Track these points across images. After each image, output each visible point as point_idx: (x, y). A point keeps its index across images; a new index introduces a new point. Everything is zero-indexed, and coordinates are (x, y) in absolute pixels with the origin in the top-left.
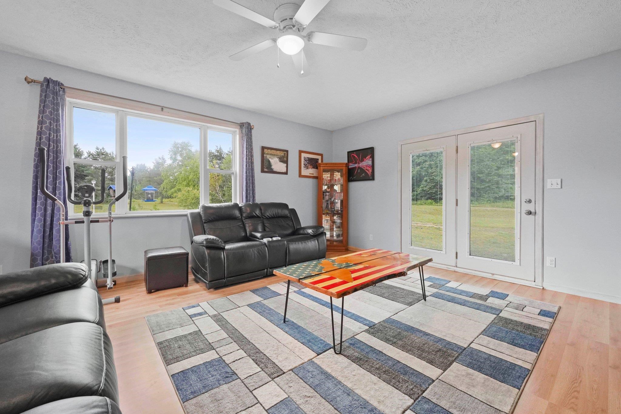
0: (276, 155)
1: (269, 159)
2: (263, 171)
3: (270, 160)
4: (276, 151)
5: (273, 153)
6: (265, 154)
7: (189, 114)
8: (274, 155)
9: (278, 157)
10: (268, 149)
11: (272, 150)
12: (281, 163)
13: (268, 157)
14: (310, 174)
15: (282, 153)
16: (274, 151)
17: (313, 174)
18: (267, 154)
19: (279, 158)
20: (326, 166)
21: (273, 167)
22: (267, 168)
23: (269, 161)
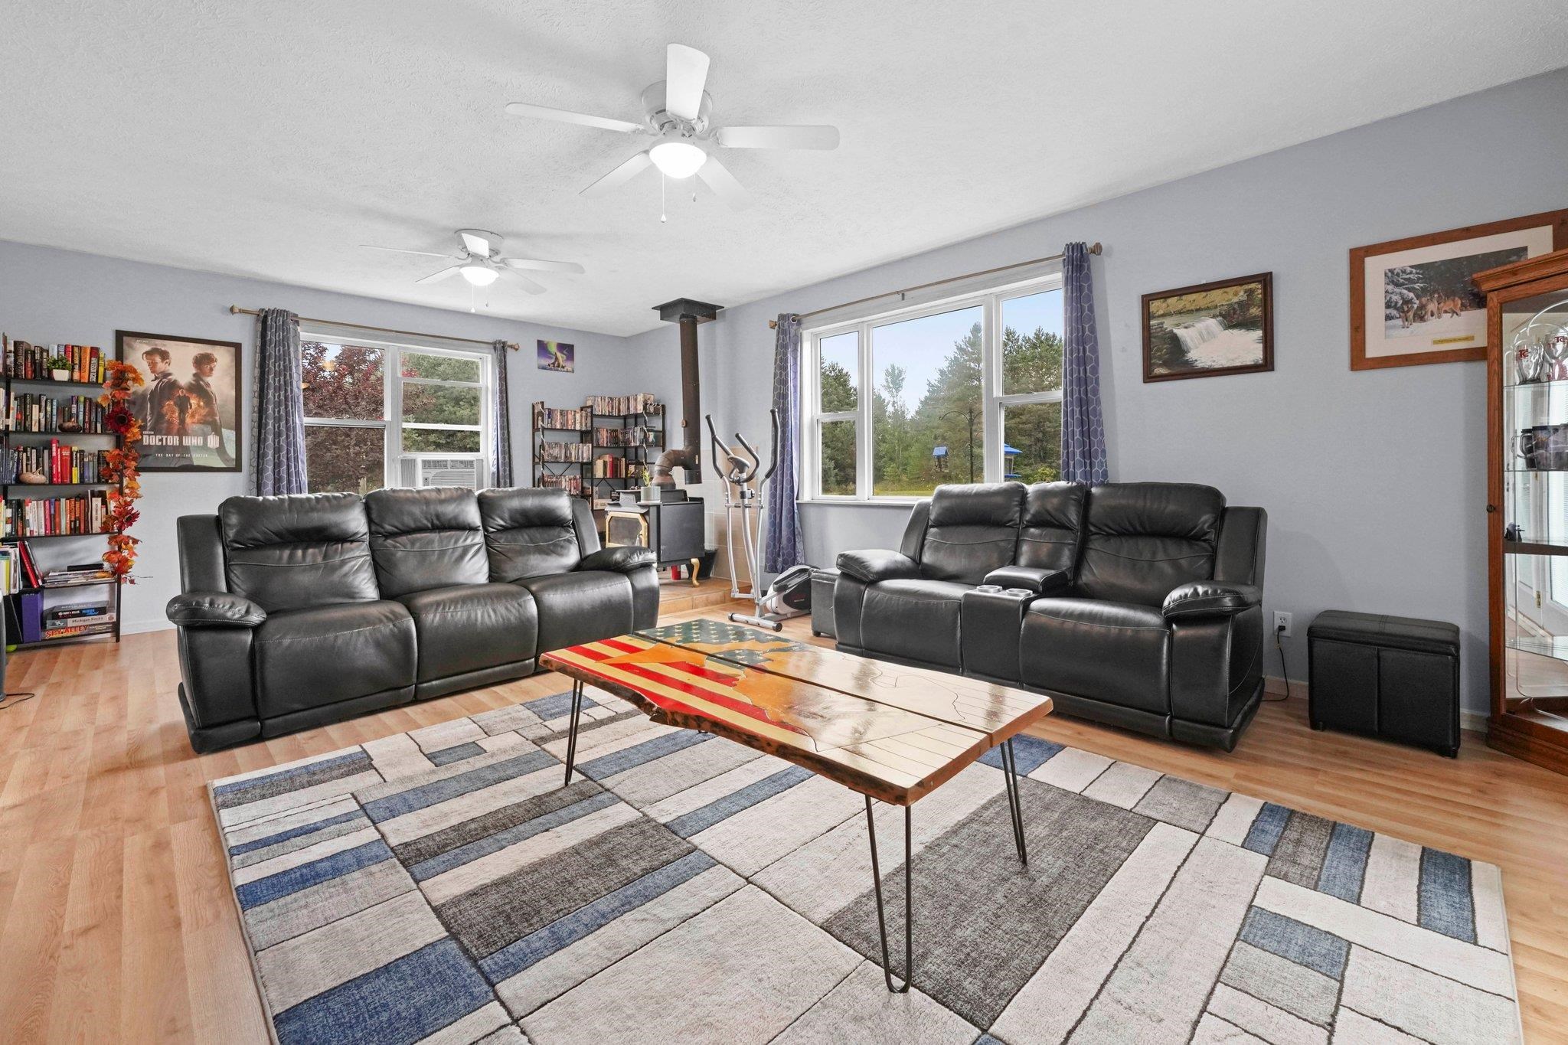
0: (1208, 308)
1: (1175, 331)
2: (1149, 378)
3: (1180, 332)
4: (1204, 294)
5: (1189, 307)
6: (1154, 318)
7: (938, 286)
8: (1197, 310)
9: (1217, 311)
10: (1166, 298)
11: (1184, 297)
12: (1236, 332)
13: (1168, 324)
14: (1441, 342)
15: (1236, 294)
16: (1194, 296)
17: (1471, 338)
18: (1163, 316)
19: (1221, 315)
20: (1512, 280)
21: (1192, 355)
22: (1165, 364)
23: (1175, 339)
